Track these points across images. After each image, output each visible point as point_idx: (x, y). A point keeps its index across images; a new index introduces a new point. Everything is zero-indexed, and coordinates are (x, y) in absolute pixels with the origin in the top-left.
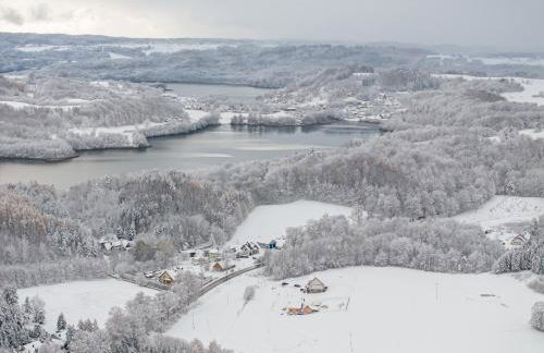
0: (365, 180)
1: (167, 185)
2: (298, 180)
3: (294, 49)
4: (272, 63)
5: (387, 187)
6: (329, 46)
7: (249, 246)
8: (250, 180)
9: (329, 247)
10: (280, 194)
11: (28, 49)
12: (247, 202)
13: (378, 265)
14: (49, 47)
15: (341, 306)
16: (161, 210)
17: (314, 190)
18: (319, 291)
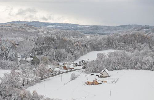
0: (136, 41)
1: (54, 39)
2: (109, 41)
3: (126, 26)
4: (119, 29)
5: (145, 44)
6: (137, 25)
7: (82, 61)
8: (91, 42)
9: (115, 60)
10: (102, 46)
11: (49, 26)
12: (87, 48)
13: (136, 69)
14: (55, 26)
15: (113, 81)
16: (49, 48)
17: (116, 45)
18: (106, 77)
